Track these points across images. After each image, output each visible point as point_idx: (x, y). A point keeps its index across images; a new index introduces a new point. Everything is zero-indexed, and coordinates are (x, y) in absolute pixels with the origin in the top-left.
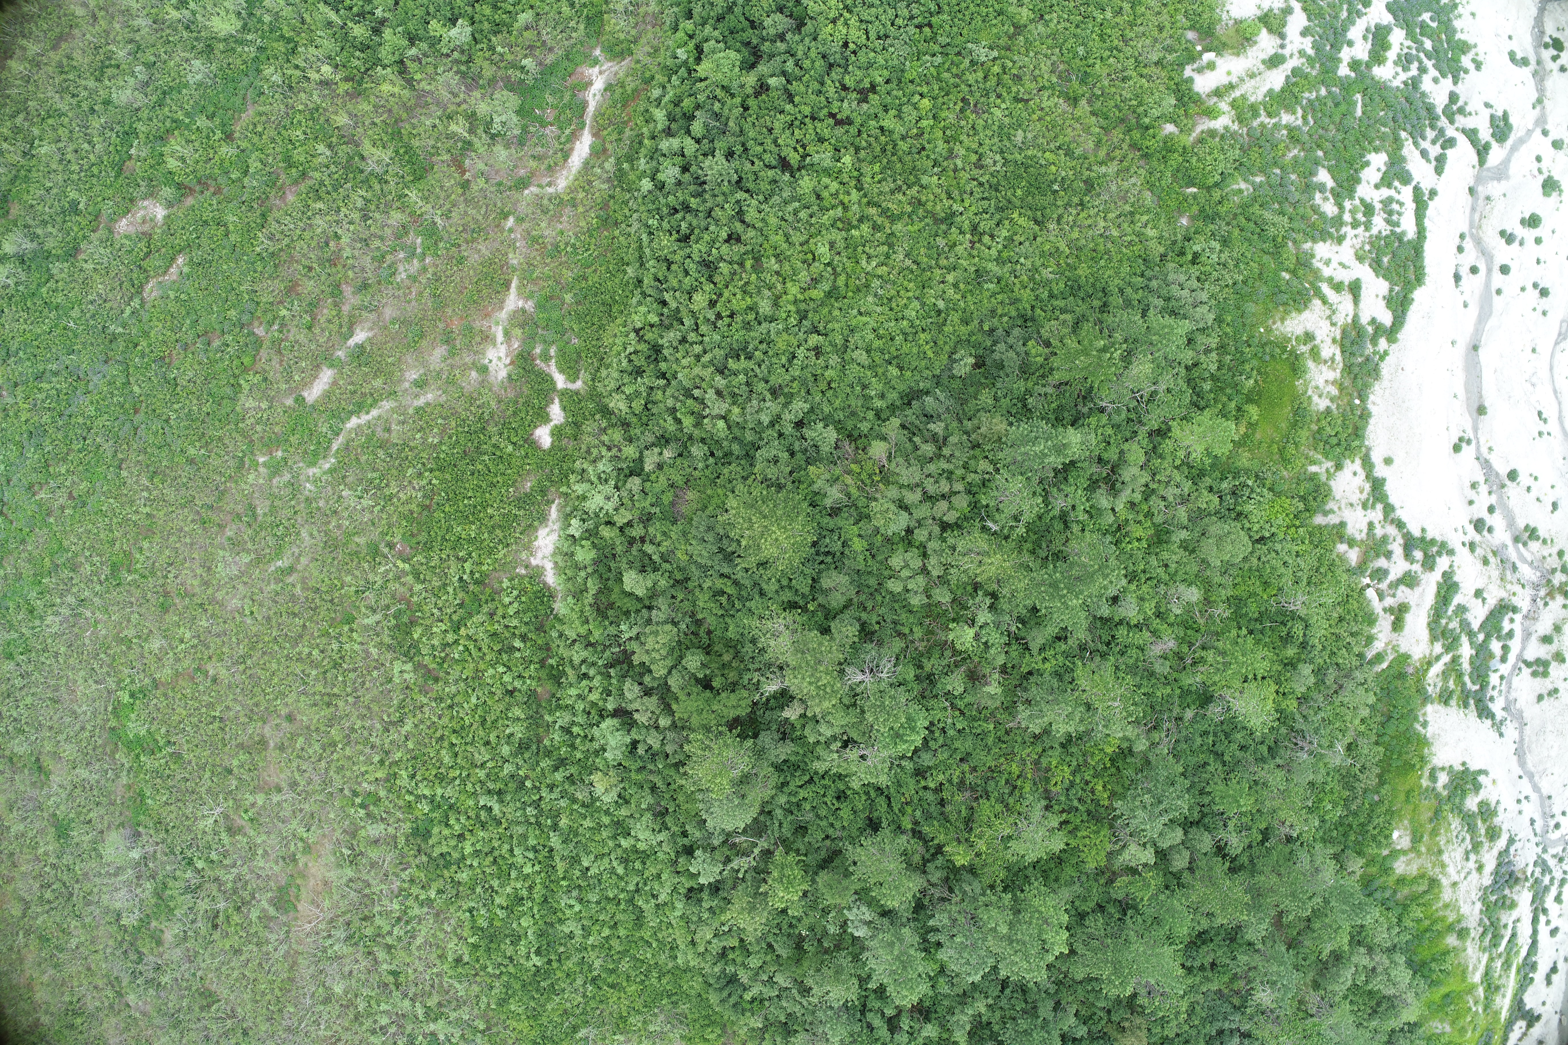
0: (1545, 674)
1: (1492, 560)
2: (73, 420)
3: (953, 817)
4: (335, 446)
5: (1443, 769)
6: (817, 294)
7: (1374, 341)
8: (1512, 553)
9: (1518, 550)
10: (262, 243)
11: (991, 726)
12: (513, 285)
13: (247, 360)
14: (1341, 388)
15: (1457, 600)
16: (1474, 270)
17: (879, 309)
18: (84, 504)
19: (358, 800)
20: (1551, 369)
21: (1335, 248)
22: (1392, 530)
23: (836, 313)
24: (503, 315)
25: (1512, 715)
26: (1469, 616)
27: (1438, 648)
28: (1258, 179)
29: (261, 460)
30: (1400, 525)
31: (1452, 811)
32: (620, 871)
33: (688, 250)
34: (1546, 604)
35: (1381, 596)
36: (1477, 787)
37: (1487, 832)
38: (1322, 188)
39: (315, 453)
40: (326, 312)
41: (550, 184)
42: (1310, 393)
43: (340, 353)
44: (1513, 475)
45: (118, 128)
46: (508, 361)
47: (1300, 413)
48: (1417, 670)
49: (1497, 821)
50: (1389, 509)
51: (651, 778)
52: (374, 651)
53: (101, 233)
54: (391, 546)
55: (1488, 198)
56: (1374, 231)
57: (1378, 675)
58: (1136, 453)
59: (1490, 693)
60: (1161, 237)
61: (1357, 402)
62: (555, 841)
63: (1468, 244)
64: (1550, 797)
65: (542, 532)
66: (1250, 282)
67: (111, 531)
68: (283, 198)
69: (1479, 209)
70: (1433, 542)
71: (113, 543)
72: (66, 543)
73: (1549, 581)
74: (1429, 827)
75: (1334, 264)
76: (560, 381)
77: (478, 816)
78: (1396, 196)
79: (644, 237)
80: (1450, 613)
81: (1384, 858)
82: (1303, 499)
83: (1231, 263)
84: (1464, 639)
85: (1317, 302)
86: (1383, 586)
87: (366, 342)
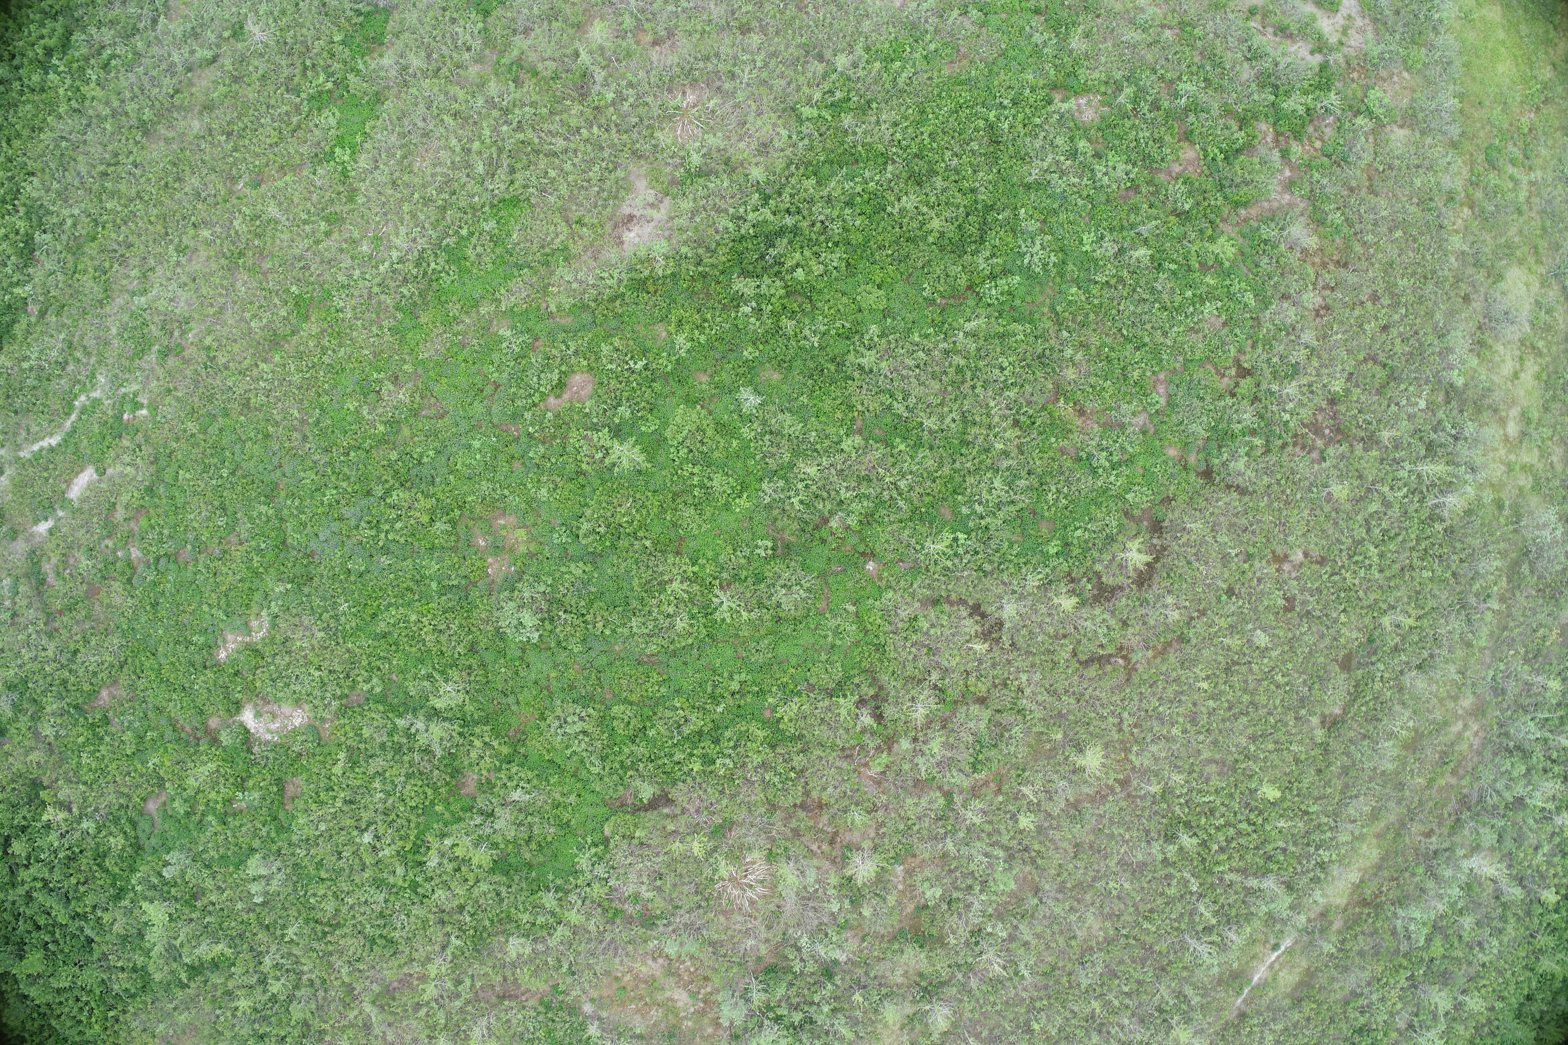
87: (36, 521)
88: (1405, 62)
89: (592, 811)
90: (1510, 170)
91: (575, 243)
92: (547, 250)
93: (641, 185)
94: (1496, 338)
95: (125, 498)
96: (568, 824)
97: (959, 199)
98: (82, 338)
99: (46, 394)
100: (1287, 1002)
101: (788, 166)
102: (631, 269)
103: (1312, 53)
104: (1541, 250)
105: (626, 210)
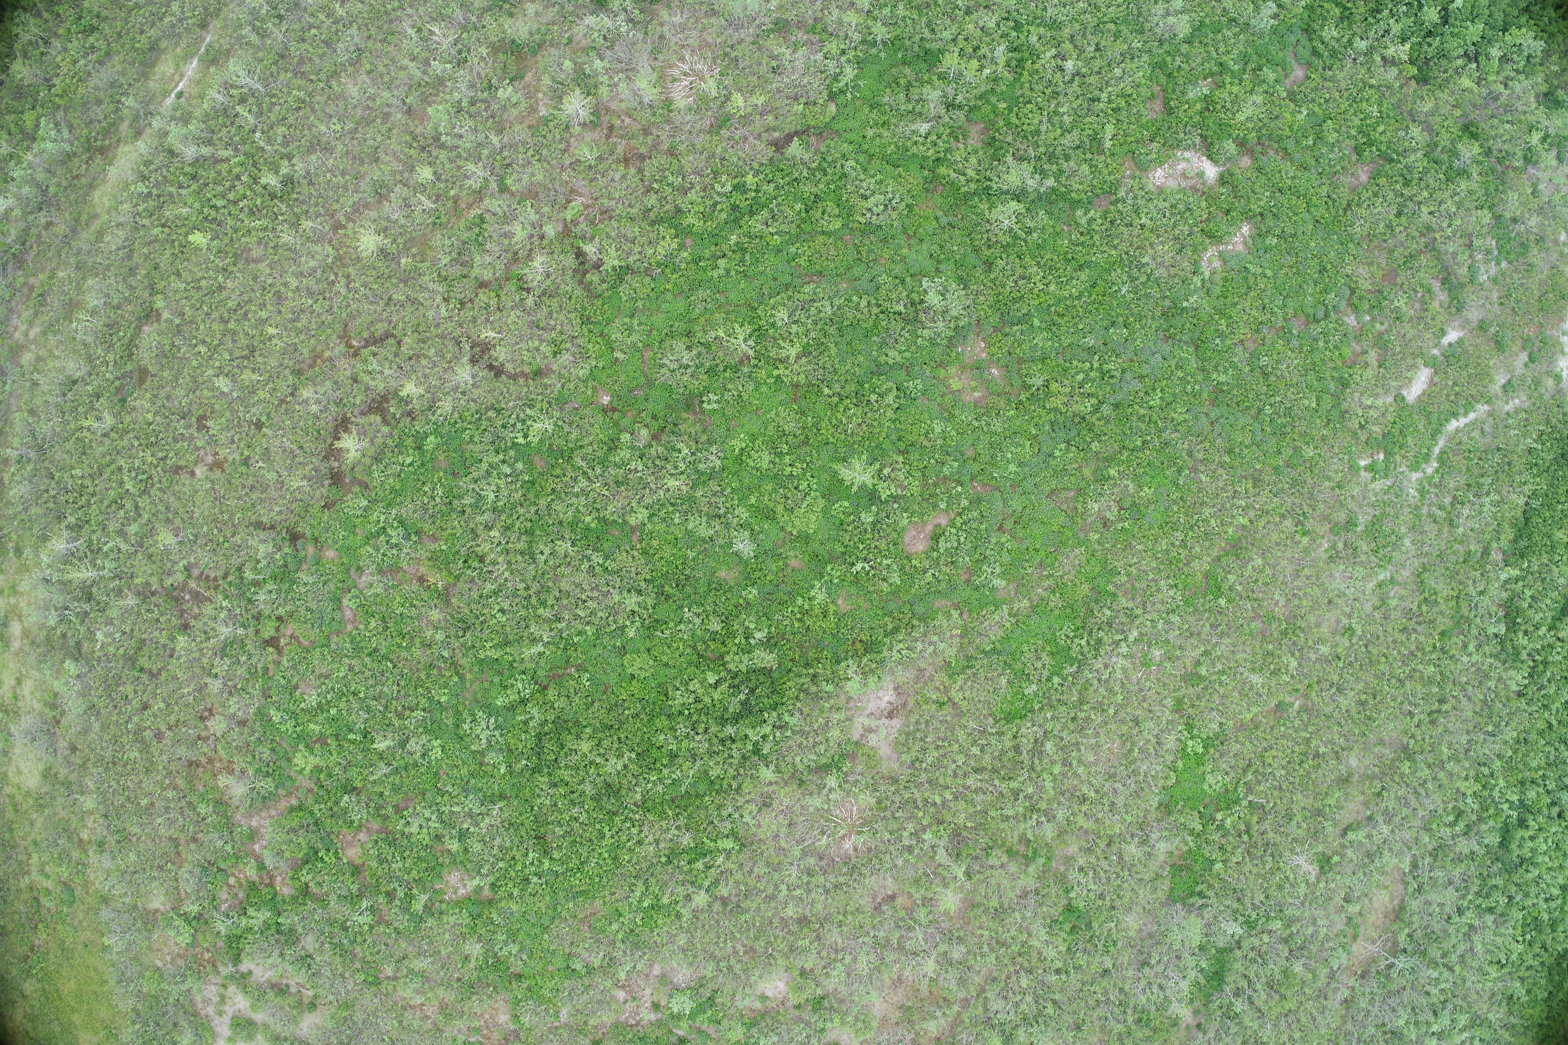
4: (1437, 449)
13: (1345, 352)
29: (1362, 463)
39: (1417, 457)
43: (1434, 352)
68: (1355, 176)
87: (1460, 342)
88: (161, 976)
89: (850, 124)
90: (49, 884)
91: (943, 683)
92: (969, 672)
93: (885, 750)
94: (40, 714)
95: (1369, 373)
96: (872, 107)
97: (566, 774)
98: (1440, 531)
99: (1468, 470)
100: (163, 44)
101: (740, 787)
102: (882, 662)
103: (250, 972)
104: (10, 808)
105: (896, 723)
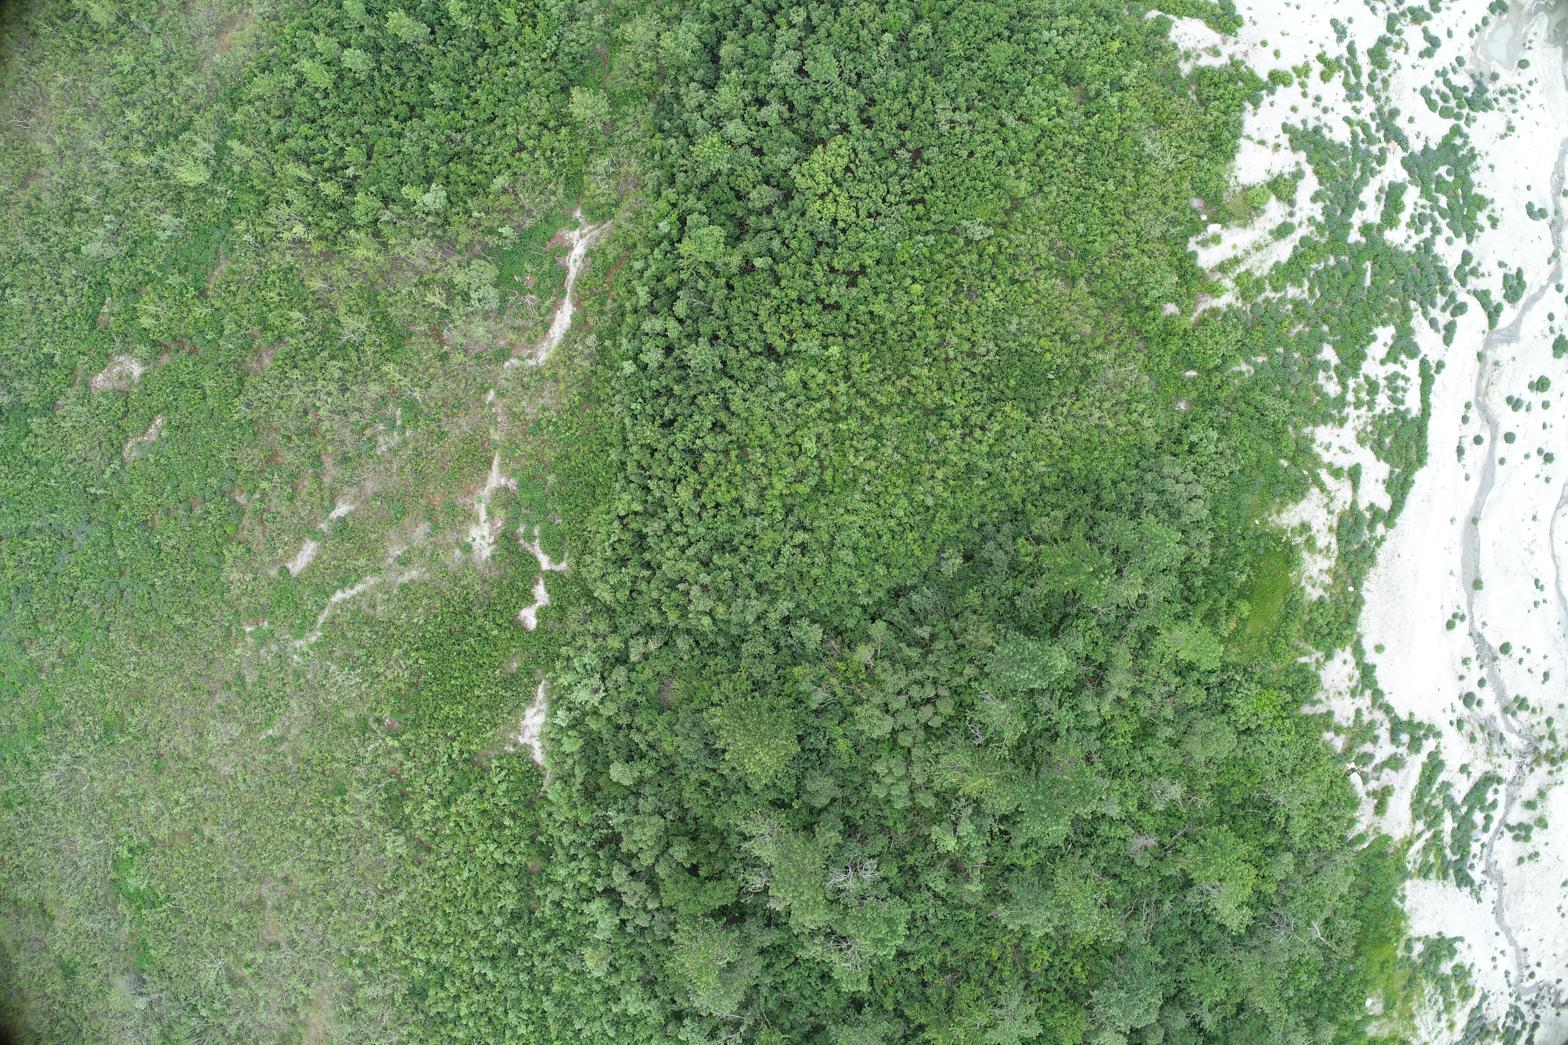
0: (1527, 838)
1: (1479, 735)
2: (59, 580)
3: (934, 1000)
4: (321, 620)
5: (1419, 939)
6: (803, 489)
7: (1371, 526)
8: (1500, 725)
9: (1506, 720)
10: (240, 411)
11: (973, 915)
12: (496, 461)
13: (229, 529)
14: (1336, 576)
15: (1442, 777)
16: (1478, 440)
17: (866, 506)
18: (74, 663)
19: (355, 961)
20: (1551, 533)
21: (1337, 431)
22: (1379, 715)
23: (823, 510)
24: (486, 493)
25: (1492, 877)
26: (1453, 792)
27: (1420, 826)
28: (1260, 360)
29: (248, 629)
30: (1388, 709)
31: (1426, 977)
32: (612, 1034)
33: (672, 438)
34: (1532, 770)
35: (1365, 779)
36: (1452, 952)
37: (1460, 993)
38: (1325, 366)
39: (302, 627)
40: (307, 484)
41: (530, 357)
42: (1303, 583)
43: (322, 526)
44: (1505, 648)
45: (89, 279)
46: (492, 540)
47: (1292, 606)
48: (1397, 851)
49: (1470, 981)
50: (1377, 694)
51: (640, 950)
52: (367, 824)
53: (78, 388)
54: (379, 721)
55: (1496, 363)
56: (1378, 411)
57: (1358, 854)
58: (1122, 656)
59: (1470, 861)
60: (1158, 425)
61: (1351, 589)
62: (548, 1004)
63: (1474, 414)
64: (1525, 950)
65: (530, 712)
66: (1247, 472)
67: (102, 691)
68: (260, 361)
69: (1486, 375)
70: (1420, 725)
71: (105, 703)
72: (57, 700)
73: (1536, 748)
74: (1402, 994)
75: (1334, 449)
76: (545, 562)
77: (472, 979)
78: (1402, 371)
79: (627, 421)
80: (1434, 790)
81: (1357, 1023)
82: (1291, 690)
83: (1229, 452)
84: (1447, 815)
85: (1315, 490)
86: (1368, 769)
87: (348, 515)
